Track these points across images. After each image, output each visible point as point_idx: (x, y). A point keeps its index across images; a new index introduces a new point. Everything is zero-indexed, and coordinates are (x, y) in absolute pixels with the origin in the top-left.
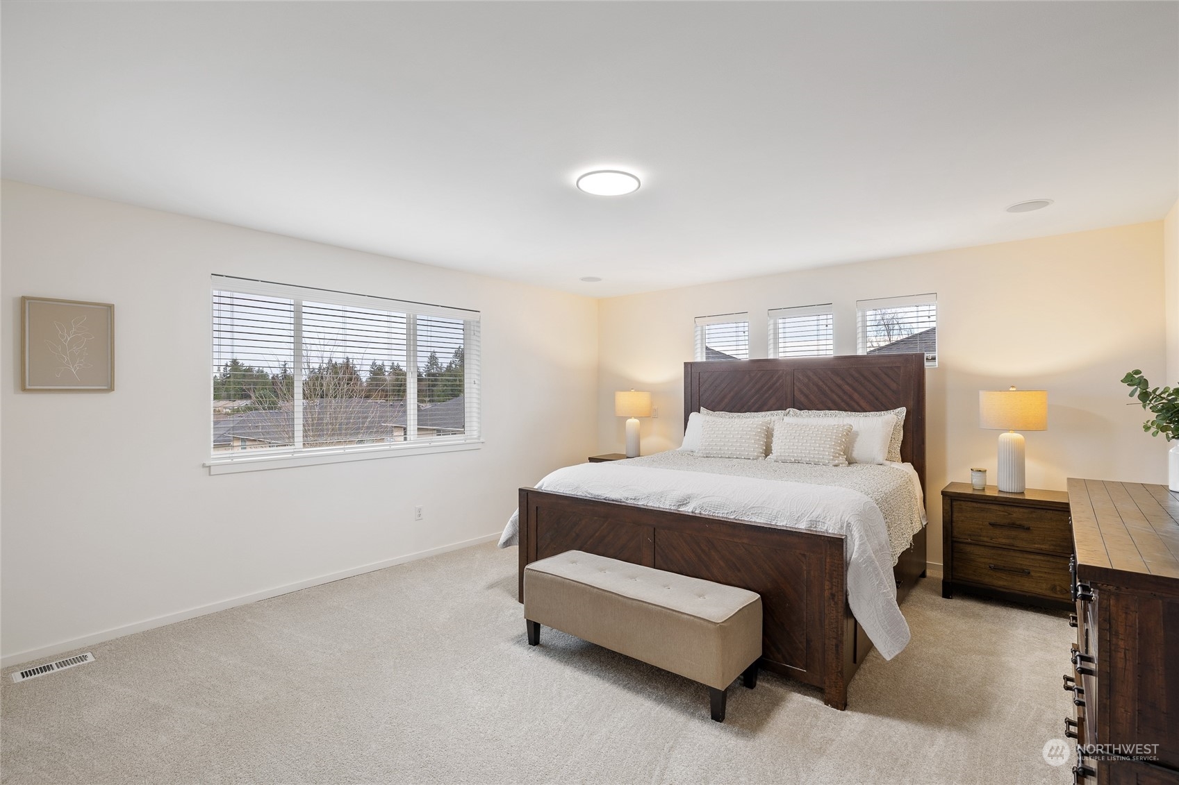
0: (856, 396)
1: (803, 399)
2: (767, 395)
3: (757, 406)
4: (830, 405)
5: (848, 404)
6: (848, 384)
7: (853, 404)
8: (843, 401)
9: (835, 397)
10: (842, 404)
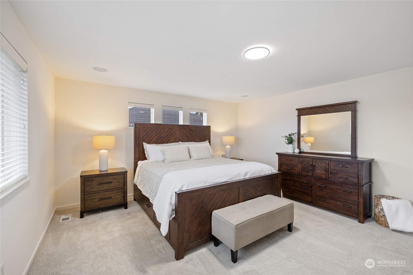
0: (196, 137)
1: (182, 138)
2: (170, 137)
3: (166, 141)
4: (189, 140)
5: (194, 140)
6: (194, 133)
7: (195, 140)
8: (193, 139)
9: (191, 138)
10: (192, 140)
